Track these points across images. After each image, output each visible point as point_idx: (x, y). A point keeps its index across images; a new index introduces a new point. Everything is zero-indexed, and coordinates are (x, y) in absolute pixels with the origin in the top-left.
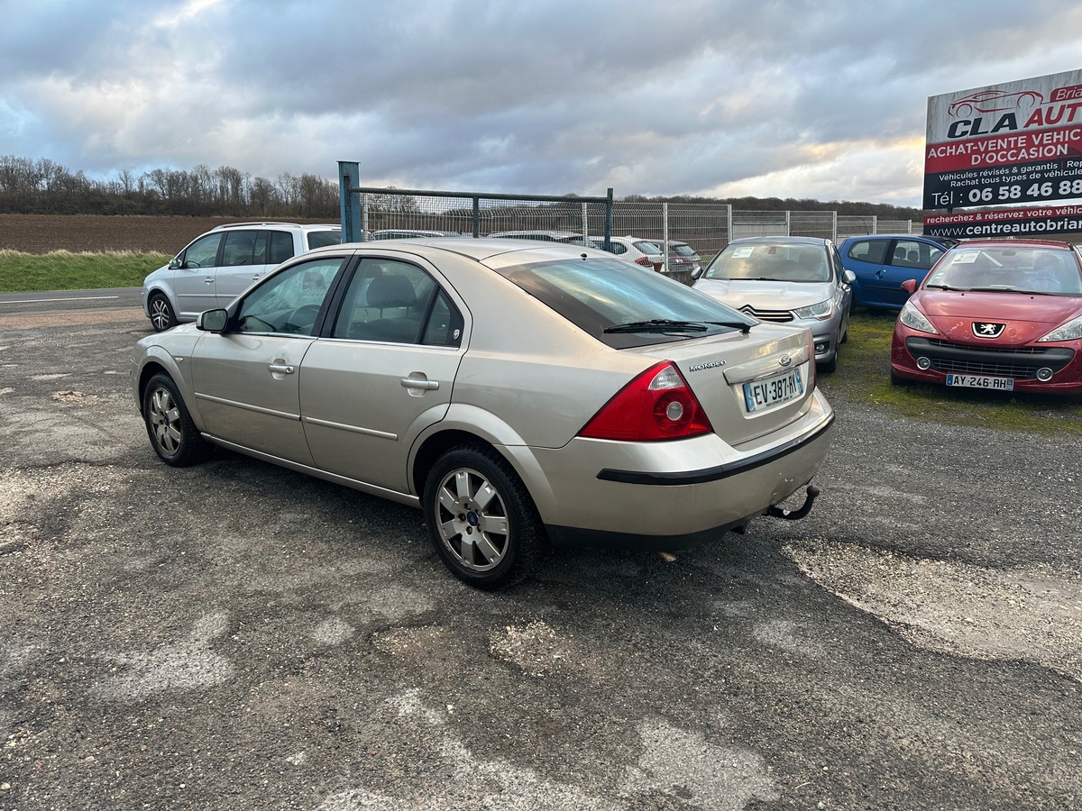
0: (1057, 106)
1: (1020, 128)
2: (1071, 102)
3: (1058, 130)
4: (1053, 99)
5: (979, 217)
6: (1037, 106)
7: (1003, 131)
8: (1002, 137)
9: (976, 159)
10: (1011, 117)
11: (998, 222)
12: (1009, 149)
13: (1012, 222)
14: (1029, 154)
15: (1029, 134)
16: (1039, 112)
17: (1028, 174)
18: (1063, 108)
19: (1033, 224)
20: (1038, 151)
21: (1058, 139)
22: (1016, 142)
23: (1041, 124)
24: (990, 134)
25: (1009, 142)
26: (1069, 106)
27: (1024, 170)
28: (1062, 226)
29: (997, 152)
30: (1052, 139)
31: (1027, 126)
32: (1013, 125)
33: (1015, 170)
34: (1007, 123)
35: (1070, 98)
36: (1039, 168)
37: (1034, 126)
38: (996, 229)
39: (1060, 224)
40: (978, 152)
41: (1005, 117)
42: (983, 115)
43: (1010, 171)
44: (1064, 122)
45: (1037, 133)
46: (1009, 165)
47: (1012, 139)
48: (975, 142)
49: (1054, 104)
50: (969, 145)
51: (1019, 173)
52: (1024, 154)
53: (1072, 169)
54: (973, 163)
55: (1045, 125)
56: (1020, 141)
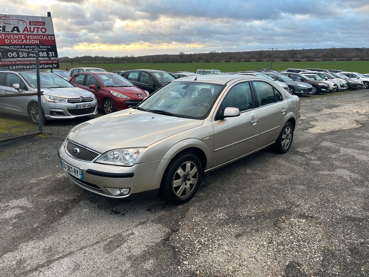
0: (32, 27)
1: (21, 32)
2: (36, 26)
3: (35, 35)
4: (30, 24)
5: (13, 63)
6: (25, 26)
7: (15, 32)
8: (16, 34)
9: (7, 41)
10: (17, 28)
11: (21, 65)
12: (19, 39)
13: (26, 65)
14: (27, 42)
15: (25, 35)
16: (26, 28)
17: (28, 49)
18: (34, 28)
19: (33, 66)
20: (29, 41)
21: (35, 38)
22: (21, 37)
23: (28, 32)
24: (10, 32)
25: (18, 37)
26: (36, 28)
27: (26, 47)
28: (43, 66)
29: (15, 40)
30: (33, 38)
31: (23, 32)
32: (18, 31)
33: (23, 47)
34: (16, 29)
35: (35, 25)
36: (31, 47)
37: (26, 32)
38: (21, 67)
39: (42, 66)
40: (7, 38)
41: (15, 27)
42: (5, 25)
43: (22, 47)
44: (35, 32)
45: (28, 35)
46: (21, 45)
47: (20, 36)
48: (5, 34)
49: (31, 26)
50: (3, 35)
51: (25, 48)
52: (24, 42)
53: (42, 48)
54: (6, 43)
55: (30, 33)
56: (22, 37)
